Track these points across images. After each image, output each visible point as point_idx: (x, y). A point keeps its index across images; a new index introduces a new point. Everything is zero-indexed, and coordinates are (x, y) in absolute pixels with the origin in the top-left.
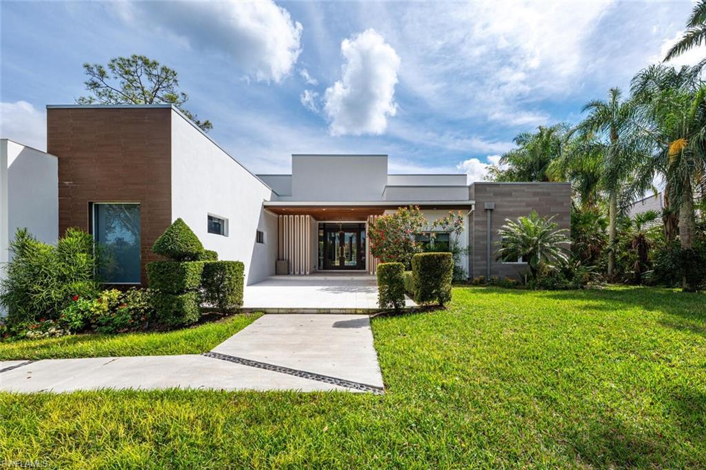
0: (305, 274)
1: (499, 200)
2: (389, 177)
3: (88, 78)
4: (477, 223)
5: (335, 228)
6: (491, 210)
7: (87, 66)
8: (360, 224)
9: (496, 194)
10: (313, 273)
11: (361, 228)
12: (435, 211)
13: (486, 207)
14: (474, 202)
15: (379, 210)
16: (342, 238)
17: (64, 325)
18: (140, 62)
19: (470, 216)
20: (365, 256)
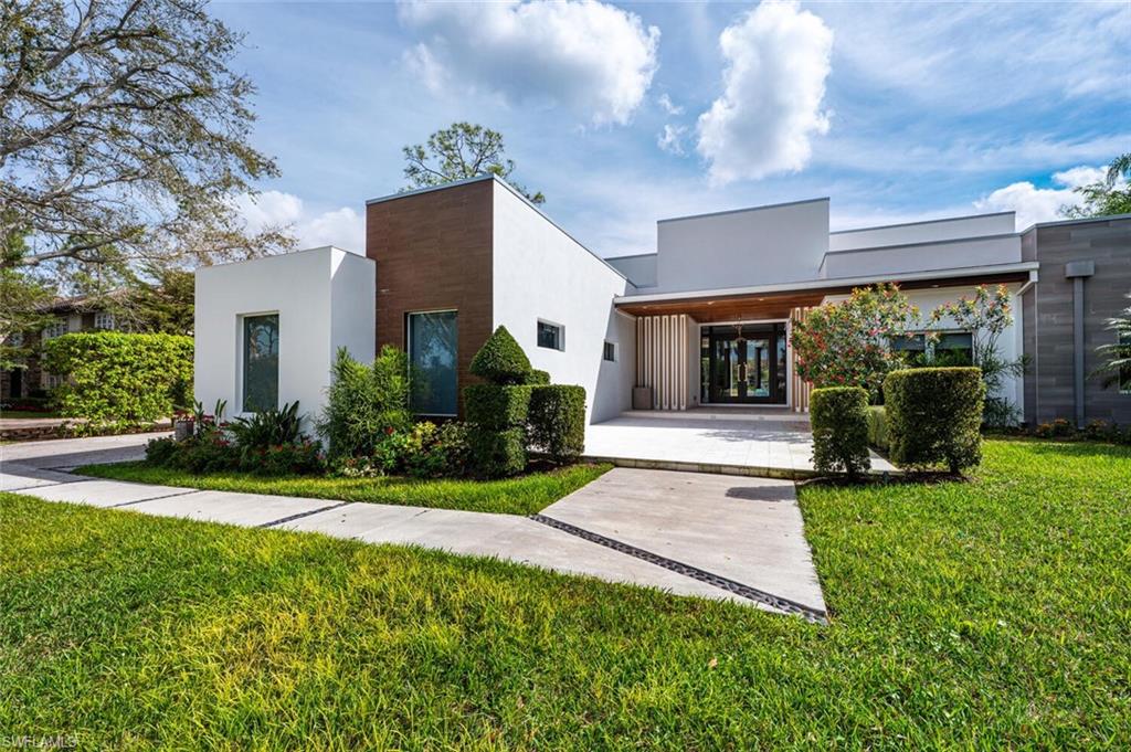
0: (679, 410)
1: (1106, 255)
2: (831, 236)
3: (407, 164)
5: (730, 334)
6: (1085, 278)
7: (406, 149)
8: (775, 324)
9: (1098, 243)
10: (691, 408)
11: (776, 333)
12: (936, 291)
13: (1070, 273)
14: (1037, 265)
16: (742, 350)
17: (378, 464)
18: (460, 131)
19: (1026, 297)
20: (784, 380)
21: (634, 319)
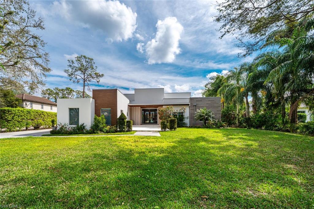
0: (139, 125)
1: (198, 103)
2: (164, 94)
3: (69, 64)
4: (191, 110)
5: (147, 110)
6: (195, 106)
7: (68, 60)
8: (155, 109)
9: (197, 101)
10: (141, 125)
11: (156, 110)
12: (178, 106)
13: (194, 105)
14: (190, 103)
15: (162, 106)
16: (150, 113)
19: (189, 107)
20: (157, 119)
21: (130, 107)
